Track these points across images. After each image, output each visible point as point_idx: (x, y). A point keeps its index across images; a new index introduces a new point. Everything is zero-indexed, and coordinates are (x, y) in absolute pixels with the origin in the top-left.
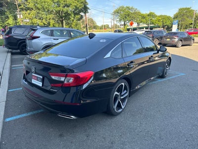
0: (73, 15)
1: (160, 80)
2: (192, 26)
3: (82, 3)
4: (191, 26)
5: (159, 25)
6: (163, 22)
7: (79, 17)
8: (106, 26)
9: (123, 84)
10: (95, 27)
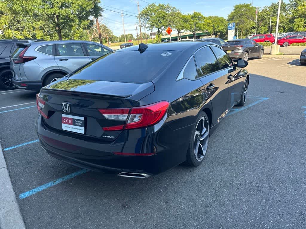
0: (77, 21)
1: (237, 110)
2: (255, 30)
4: (253, 30)
5: (209, 31)
6: (214, 26)
7: (87, 23)
8: (129, 36)
9: (203, 118)
10: (112, 39)
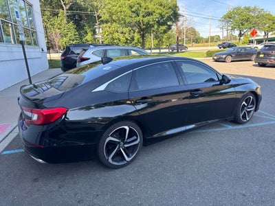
0: (156, 27)
1: (230, 127)
3: (170, 8)
7: (164, 28)
8: (216, 38)
9: (127, 127)
10: (197, 40)
